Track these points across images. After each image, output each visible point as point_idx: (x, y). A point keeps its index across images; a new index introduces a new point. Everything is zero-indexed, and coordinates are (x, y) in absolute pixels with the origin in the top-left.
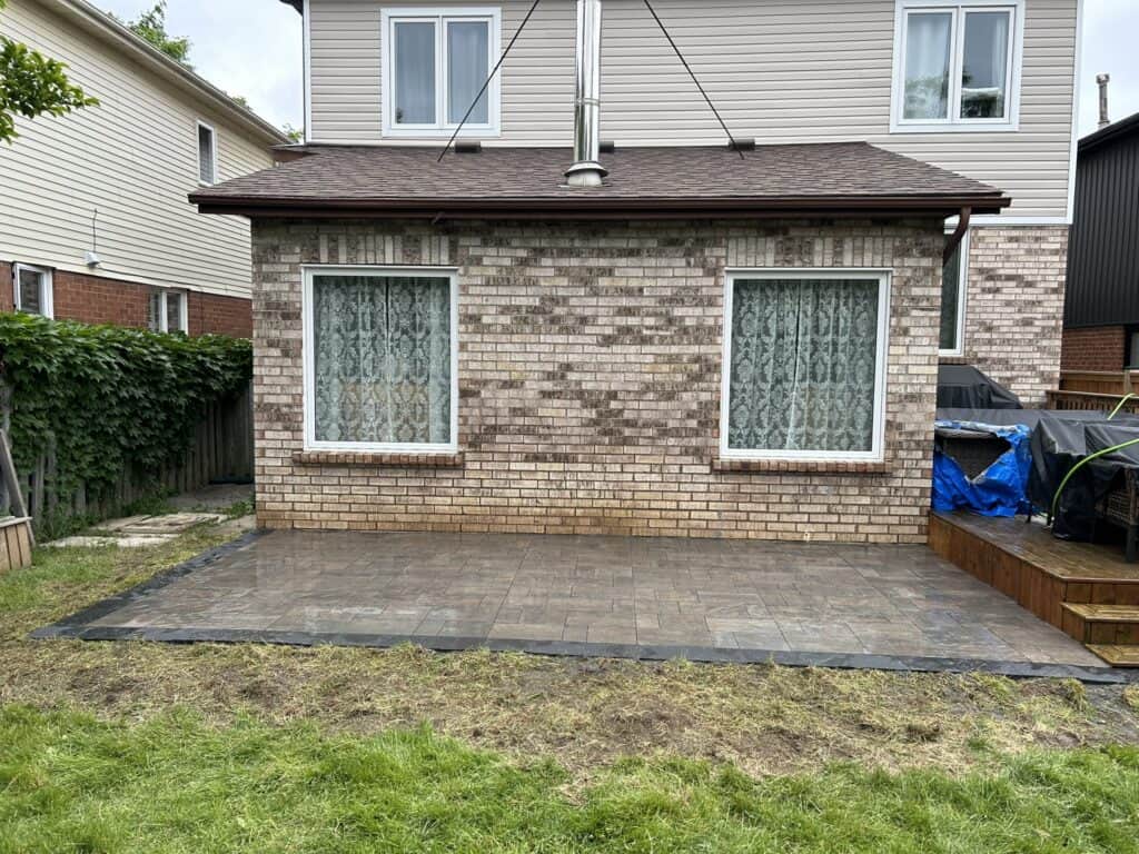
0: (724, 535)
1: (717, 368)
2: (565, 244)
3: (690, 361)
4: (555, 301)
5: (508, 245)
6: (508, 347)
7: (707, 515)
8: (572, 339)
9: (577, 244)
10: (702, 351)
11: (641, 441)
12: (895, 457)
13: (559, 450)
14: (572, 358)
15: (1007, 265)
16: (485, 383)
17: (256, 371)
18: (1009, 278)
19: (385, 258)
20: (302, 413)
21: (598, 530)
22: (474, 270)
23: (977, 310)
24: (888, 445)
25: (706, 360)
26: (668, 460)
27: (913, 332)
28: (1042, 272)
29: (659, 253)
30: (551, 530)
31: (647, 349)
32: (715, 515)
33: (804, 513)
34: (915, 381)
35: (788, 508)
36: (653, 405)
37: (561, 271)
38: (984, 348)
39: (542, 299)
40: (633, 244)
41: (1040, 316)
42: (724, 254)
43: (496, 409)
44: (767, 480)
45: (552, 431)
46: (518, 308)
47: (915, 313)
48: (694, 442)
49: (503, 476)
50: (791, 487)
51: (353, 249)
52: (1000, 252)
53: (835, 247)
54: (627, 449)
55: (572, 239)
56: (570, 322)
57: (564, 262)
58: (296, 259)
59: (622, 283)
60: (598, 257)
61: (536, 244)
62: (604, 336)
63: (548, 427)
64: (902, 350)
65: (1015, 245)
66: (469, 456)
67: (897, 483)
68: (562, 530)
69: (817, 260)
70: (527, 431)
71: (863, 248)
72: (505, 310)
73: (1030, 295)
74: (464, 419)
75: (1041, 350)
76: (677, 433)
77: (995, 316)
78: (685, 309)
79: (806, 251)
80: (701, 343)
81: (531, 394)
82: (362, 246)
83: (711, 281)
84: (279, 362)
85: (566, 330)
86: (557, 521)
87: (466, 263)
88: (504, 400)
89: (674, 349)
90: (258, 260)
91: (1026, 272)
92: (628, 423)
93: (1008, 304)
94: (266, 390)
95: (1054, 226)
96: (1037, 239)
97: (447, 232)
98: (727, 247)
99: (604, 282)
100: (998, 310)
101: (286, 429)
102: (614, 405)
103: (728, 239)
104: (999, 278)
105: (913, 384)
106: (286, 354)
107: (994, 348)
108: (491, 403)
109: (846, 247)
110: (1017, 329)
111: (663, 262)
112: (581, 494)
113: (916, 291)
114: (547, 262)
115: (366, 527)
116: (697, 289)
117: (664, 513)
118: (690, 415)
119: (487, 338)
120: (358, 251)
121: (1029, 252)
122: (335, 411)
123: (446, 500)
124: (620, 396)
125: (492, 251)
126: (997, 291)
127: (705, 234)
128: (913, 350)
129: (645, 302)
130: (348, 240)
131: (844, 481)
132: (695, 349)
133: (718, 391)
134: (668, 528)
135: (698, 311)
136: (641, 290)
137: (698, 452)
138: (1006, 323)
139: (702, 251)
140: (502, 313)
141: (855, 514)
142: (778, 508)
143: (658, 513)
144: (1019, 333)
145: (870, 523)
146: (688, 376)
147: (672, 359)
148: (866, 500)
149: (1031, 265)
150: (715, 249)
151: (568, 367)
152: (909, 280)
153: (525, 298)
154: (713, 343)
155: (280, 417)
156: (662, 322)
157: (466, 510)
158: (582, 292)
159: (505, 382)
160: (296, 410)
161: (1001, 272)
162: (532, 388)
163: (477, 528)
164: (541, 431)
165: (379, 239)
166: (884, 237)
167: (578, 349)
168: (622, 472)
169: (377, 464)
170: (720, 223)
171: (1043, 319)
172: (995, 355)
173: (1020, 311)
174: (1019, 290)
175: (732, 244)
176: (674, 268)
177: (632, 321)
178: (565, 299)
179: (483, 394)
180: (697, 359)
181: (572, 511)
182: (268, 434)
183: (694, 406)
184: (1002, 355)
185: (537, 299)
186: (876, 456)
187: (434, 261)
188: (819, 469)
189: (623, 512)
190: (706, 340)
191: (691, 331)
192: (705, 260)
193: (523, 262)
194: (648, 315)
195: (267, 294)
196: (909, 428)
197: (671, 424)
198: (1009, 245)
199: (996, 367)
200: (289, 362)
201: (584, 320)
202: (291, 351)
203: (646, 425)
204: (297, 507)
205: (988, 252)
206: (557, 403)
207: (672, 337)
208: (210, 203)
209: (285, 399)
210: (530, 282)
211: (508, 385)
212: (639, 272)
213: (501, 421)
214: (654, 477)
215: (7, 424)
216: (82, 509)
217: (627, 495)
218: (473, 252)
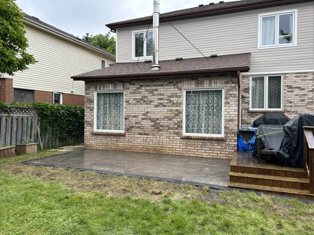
0: (184, 154)
1: (181, 113)
2: (147, 84)
3: (175, 111)
4: (145, 97)
5: (135, 85)
6: (135, 108)
7: (180, 149)
8: (148, 106)
9: (150, 84)
10: (178, 109)
11: (164, 130)
12: (227, 136)
13: (146, 132)
14: (149, 110)
15: (295, 84)
16: (130, 116)
17: (85, 114)
18: (296, 88)
19: (110, 88)
20: (94, 123)
21: (154, 152)
22: (128, 91)
23: (287, 97)
24: (225, 133)
25: (179, 111)
26: (170, 135)
27: (230, 103)
28: (307, 86)
29: (168, 85)
30: (144, 152)
31: (165, 108)
32: (182, 150)
33: (204, 150)
34: (231, 116)
35: (200, 148)
36: (167, 122)
37: (146, 90)
38: (289, 108)
39: (142, 97)
40: (162, 83)
41: (307, 99)
42: (182, 85)
43: (132, 122)
44: (194, 141)
45: (144, 128)
46: (137, 99)
47: (231, 98)
48: (176, 131)
49: (134, 138)
50: (200, 143)
51: (104, 87)
52: (293, 80)
53: (210, 82)
54: (161, 132)
55: (148, 83)
56: (148, 102)
57: (147, 88)
58: (93, 89)
59: (159, 92)
60: (154, 87)
61: (141, 84)
62: (155, 105)
63: (143, 127)
64: (228, 108)
65: (298, 78)
66: (126, 133)
67: (228, 143)
68: (146, 152)
69: (205, 86)
70: (139, 127)
71: (217, 82)
72: (134, 99)
73: (303, 92)
74: (125, 124)
76: (172, 129)
77: (292, 99)
78: (174, 98)
79: (202, 83)
80: (177, 107)
81: (140, 119)
82: (105, 86)
83: (180, 91)
84: (89, 112)
85: (147, 104)
86: (145, 149)
87: (126, 89)
88: (134, 120)
89: (171, 108)
90: (86, 90)
91: (301, 86)
92: (161, 126)
93: (296, 95)
94: (87, 118)
95: (310, 72)
96: (305, 76)
97: (123, 82)
98: (183, 83)
99: (155, 92)
100: (293, 97)
101: (90, 126)
102: (158, 121)
103: (183, 81)
104: (293, 88)
105: (231, 117)
106: (91, 110)
107: (292, 108)
108: (131, 121)
109: (212, 82)
110: (299, 102)
111: (169, 87)
112: (151, 143)
113: (231, 93)
114: (143, 88)
115: (105, 149)
116: (176, 93)
117: (170, 148)
118: (175, 124)
119: (130, 106)
120: (105, 87)
121: (302, 80)
122: (102, 123)
123: (122, 143)
124: (159, 119)
125: (131, 86)
126: (292, 91)
127: (178, 80)
128: (231, 108)
129: (165, 97)
130: (103, 85)
131: (214, 142)
132: (176, 108)
133: (182, 118)
134: (171, 152)
135: (177, 99)
136: (164, 94)
137: (177, 133)
138: (296, 101)
139: (177, 84)
140: (134, 100)
141: (216, 151)
142: (197, 148)
143: (168, 148)
145: (221, 153)
146: (175, 115)
147: (171, 110)
148: (219, 147)
149: (303, 84)
150: (180, 84)
151: (148, 112)
152: (229, 90)
153: (139, 97)
154: (180, 106)
155: (89, 124)
156: (168, 102)
157: (126, 146)
158: (151, 95)
159: (134, 116)
160: (92, 122)
161: (294, 86)
162: (140, 117)
163: (128, 150)
164: (142, 128)
165: (109, 84)
166: (222, 79)
167: (150, 108)
168: (160, 138)
169: (107, 135)
170: (181, 78)
171: (308, 99)
172: (293, 110)
173: (300, 97)
174: (300, 91)
175: (184, 83)
176: (171, 89)
177: (162, 101)
178: (147, 96)
179: (129, 119)
180: (177, 110)
181: (149, 147)
182: (87, 128)
183: (176, 122)
184: (295, 110)
185: (141, 97)
186: (222, 135)
187: (120, 89)
188: (206, 138)
189: (160, 148)
190: (179, 106)
191: (175, 103)
192: (178, 87)
193: (138, 88)
194: (165, 100)
195: (87, 97)
196: (230, 128)
197: (171, 126)
198: (296, 78)
199: (293, 113)
200: (91, 112)
201: (151, 101)
202: (92, 109)
203: (165, 127)
204: (92, 144)
205: (289, 81)
206: (145, 121)
207: (171, 105)
208: (75, 78)
209: (90, 120)
210: (140, 93)
211: (135, 117)
212: (163, 90)
213: (133, 125)
214: (167, 139)
215: (39, 125)
216: (57, 144)
217: (161, 144)
218: (129, 86)
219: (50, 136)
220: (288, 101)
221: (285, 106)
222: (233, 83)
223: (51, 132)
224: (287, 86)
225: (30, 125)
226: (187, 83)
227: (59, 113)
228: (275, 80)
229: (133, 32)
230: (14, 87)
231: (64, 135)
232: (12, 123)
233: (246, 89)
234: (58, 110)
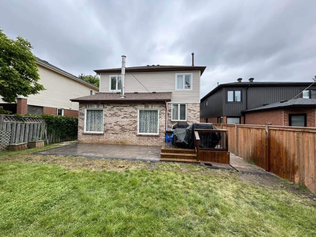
0: (138, 145)
1: (137, 122)
2: (117, 105)
4: (116, 113)
5: (110, 106)
6: (110, 119)
7: (136, 142)
8: (118, 118)
9: (119, 105)
12: (160, 134)
13: (116, 133)
16: (107, 123)
17: (79, 122)
18: (192, 110)
19: (95, 107)
20: (84, 127)
21: (121, 144)
22: (106, 109)
23: (188, 114)
24: (159, 132)
26: (131, 134)
27: (162, 117)
28: (197, 109)
29: (129, 107)
30: (115, 144)
31: (128, 119)
32: (137, 142)
33: (148, 142)
34: (162, 124)
35: (146, 141)
36: (129, 127)
37: (117, 109)
40: (126, 105)
42: (137, 107)
44: (143, 137)
45: (115, 130)
46: (111, 114)
47: (162, 115)
48: (134, 132)
49: (109, 136)
50: (147, 138)
51: (91, 106)
52: (191, 107)
54: (126, 133)
56: (118, 115)
57: (117, 108)
58: (84, 107)
59: (125, 110)
60: (122, 107)
61: (114, 105)
62: (122, 117)
64: (160, 120)
65: (193, 106)
66: (104, 133)
67: (160, 138)
68: (117, 144)
69: (149, 108)
70: (112, 130)
71: (155, 106)
72: (110, 114)
73: (195, 112)
74: (104, 128)
75: (197, 120)
76: (132, 130)
79: (148, 106)
83: (136, 110)
85: (117, 117)
86: (116, 142)
88: (109, 126)
89: (131, 119)
90: (80, 108)
91: (194, 109)
92: (126, 129)
93: (192, 114)
94: (80, 124)
95: (198, 103)
96: (196, 105)
97: (103, 104)
99: (122, 110)
101: (82, 130)
102: (123, 127)
103: (138, 105)
106: (82, 120)
107: (190, 120)
109: (153, 106)
111: (130, 108)
112: (119, 139)
113: (162, 112)
114: (115, 108)
115: (91, 143)
116: (134, 111)
117: (130, 141)
118: (133, 128)
119: (107, 118)
121: (195, 107)
122: (89, 127)
123: (101, 139)
124: (124, 125)
125: (108, 106)
126: (190, 112)
127: (135, 104)
128: (162, 120)
129: (128, 113)
131: (154, 137)
132: (134, 119)
133: (137, 125)
134: (130, 144)
135: (134, 114)
136: (127, 111)
137: (134, 133)
138: (192, 116)
139: (135, 106)
141: (155, 142)
142: (145, 141)
144: (194, 118)
145: (157, 143)
146: (133, 123)
148: (156, 140)
151: (118, 121)
152: (161, 110)
153: (112, 112)
154: (136, 118)
155: (81, 128)
156: (130, 116)
157: (104, 141)
158: (119, 111)
161: (191, 109)
162: (113, 124)
163: (105, 143)
165: (94, 105)
166: (158, 105)
168: (124, 136)
169: (93, 134)
170: (137, 103)
171: (197, 116)
173: (194, 115)
177: (126, 115)
179: (107, 125)
180: (134, 121)
181: (118, 141)
182: (80, 130)
183: (134, 127)
185: (114, 113)
186: (158, 134)
187: (101, 108)
188: (150, 135)
189: (124, 141)
191: (133, 117)
192: (135, 108)
193: (112, 108)
194: (128, 115)
195: (80, 112)
196: (162, 130)
197: (131, 129)
199: (191, 122)
201: (120, 115)
202: (83, 119)
203: (128, 129)
204: (83, 140)
205: (189, 107)
206: (116, 126)
208: (73, 101)
209: (82, 126)
210: (113, 110)
211: (110, 124)
212: (127, 109)
213: (109, 129)
214: (129, 137)
215: (46, 129)
216: (59, 140)
217: (125, 139)
218: (106, 106)
219: (54, 136)
220: (189, 116)
221: (187, 119)
222: (163, 107)
223: (55, 133)
224: (188, 109)
225: (39, 129)
226: (140, 106)
227: (61, 121)
228: (183, 106)
229: (110, 76)
230: (28, 104)
231: (64, 134)
232: (25, 127)
233: (170, 110)
234: (60, 119)
